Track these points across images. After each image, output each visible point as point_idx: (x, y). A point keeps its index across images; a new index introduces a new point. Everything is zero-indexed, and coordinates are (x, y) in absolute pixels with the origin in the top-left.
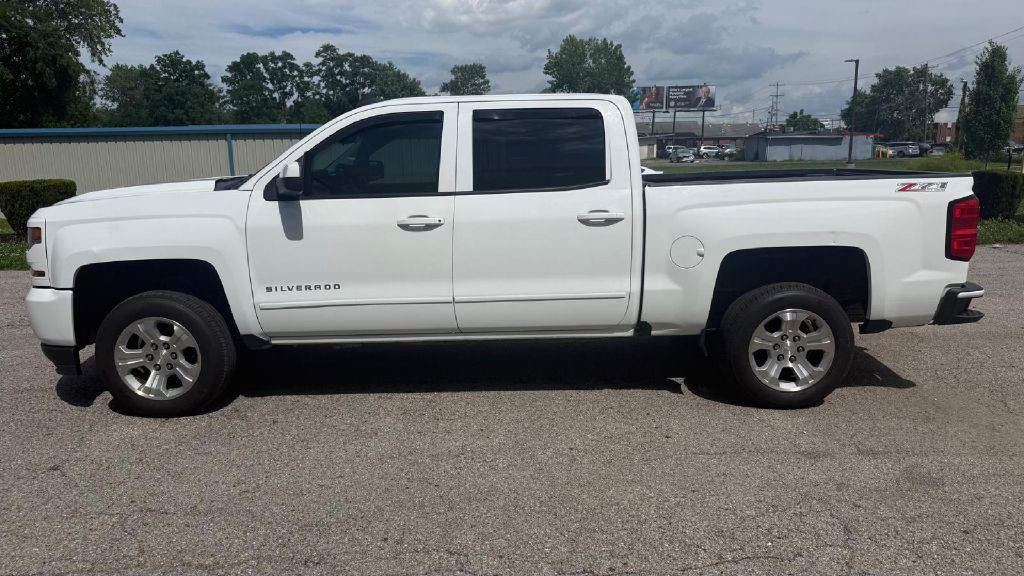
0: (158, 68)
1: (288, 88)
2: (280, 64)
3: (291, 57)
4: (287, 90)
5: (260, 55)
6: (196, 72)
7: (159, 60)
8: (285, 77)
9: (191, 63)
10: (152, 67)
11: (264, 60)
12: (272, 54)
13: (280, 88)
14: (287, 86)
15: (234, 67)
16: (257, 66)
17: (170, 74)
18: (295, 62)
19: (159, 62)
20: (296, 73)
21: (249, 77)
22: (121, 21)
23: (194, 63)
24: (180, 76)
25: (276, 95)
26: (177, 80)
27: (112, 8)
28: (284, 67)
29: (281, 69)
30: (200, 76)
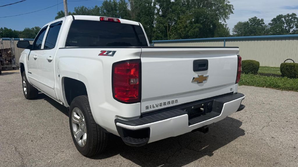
0: (249, 22)
1: (292, 25)
2: (290, 18)
3: (295, 15)
4: (292, 26)
5: (283, 15)
6: (261, 22)
7: (250, 20)
8: (292, 22)
9: (259, 19)
10: (247, 22)
11: (285, 17)
12: (288, 14)
13: (289, 26)
14: (291, 25)
15: (274, 20)
16: (282, 19)
17: (252, 23)
18: (296, 16)
19: (249, 20)
20: (296, 20)
21: (278, 23)
22: (234, 9)
23: (260, 20)
24: (256, 24)
25: (287, 28)
26: (254, 25)
27: (232, 6)
28: (292, 18)
29: (291, 19)
30: (262, 23)
